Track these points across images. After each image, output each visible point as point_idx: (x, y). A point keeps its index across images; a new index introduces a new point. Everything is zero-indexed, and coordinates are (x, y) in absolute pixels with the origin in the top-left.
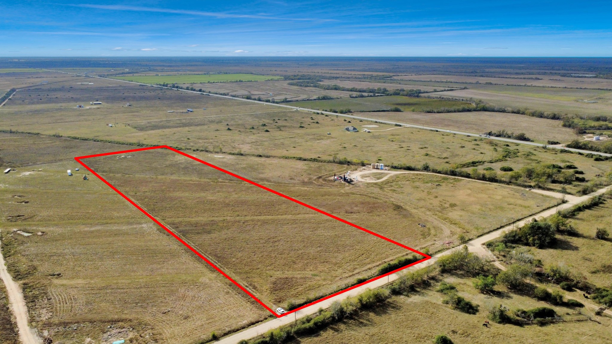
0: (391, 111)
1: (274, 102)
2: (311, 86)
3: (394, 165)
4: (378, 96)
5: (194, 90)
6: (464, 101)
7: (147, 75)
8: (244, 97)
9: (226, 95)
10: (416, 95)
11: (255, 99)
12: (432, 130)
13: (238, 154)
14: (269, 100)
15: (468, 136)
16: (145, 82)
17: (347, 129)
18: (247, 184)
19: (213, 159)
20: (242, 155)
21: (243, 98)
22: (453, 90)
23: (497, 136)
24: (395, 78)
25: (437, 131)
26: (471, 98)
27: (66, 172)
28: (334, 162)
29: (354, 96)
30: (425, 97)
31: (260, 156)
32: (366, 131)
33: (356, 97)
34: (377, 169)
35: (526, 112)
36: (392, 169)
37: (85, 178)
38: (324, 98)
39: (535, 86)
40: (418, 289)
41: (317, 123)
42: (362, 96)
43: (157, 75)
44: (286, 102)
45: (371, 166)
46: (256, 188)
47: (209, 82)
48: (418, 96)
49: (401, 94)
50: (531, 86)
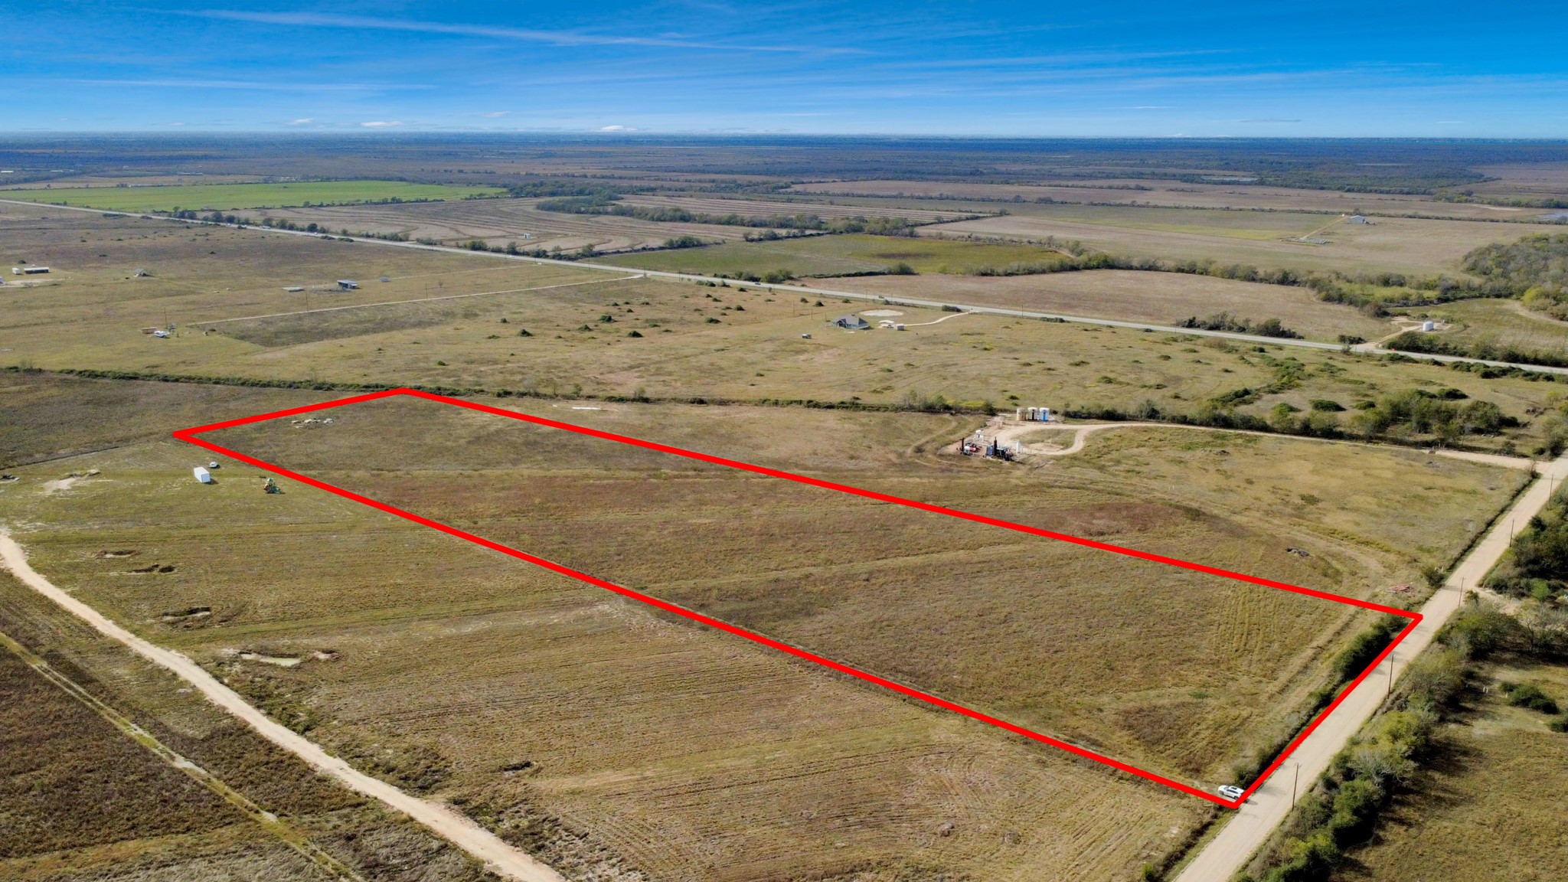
0: (890, 273)
1: (560, 257)
2: (607, 213)
3: (1073, 408)
4: (811, 235)
5: (291, 228)
6: (1033, 246)
7: (91, 185)
8: (461, 243)
9: (401, 240)
10: (907, 230)
11: (499, 251)
12: (1048, 320)
13: (633, 400)
14: (545, 252)
15: (1148, 331)
16: (113, 206)
17: (842, 323)
18: (755, 478)
19: (580, 415)
20: (646, 400)
21: (459, 247)
22: (977, 218)
23: (1212, 328)
24: (798, 188)
25: (1062, 321)
26: (1050, 239)
27: (192, 474)
28: (911, 408)
29: (756, 237)
30: (930, 236)
31: (701, 402)
32: (890, 327)
33: (760, 240)
34: (1033, 420)
35: (1212, 268)
36: (1070, 420)
37: (271, 489)
38: (685, 244)
39: (1156, 207)
40: (1470, 705)
41: (740, 309)
42: (775, 238)
43: (123, 186)
44: (592, 256)
45: (1018, 416)
46: (788, 486)
47: (307, 205)
48: (912, 235)
49: (866, 229)
50: (1146, 206)
